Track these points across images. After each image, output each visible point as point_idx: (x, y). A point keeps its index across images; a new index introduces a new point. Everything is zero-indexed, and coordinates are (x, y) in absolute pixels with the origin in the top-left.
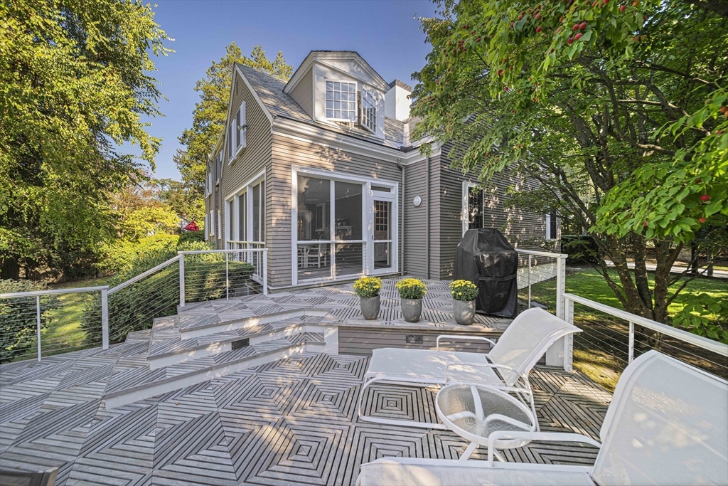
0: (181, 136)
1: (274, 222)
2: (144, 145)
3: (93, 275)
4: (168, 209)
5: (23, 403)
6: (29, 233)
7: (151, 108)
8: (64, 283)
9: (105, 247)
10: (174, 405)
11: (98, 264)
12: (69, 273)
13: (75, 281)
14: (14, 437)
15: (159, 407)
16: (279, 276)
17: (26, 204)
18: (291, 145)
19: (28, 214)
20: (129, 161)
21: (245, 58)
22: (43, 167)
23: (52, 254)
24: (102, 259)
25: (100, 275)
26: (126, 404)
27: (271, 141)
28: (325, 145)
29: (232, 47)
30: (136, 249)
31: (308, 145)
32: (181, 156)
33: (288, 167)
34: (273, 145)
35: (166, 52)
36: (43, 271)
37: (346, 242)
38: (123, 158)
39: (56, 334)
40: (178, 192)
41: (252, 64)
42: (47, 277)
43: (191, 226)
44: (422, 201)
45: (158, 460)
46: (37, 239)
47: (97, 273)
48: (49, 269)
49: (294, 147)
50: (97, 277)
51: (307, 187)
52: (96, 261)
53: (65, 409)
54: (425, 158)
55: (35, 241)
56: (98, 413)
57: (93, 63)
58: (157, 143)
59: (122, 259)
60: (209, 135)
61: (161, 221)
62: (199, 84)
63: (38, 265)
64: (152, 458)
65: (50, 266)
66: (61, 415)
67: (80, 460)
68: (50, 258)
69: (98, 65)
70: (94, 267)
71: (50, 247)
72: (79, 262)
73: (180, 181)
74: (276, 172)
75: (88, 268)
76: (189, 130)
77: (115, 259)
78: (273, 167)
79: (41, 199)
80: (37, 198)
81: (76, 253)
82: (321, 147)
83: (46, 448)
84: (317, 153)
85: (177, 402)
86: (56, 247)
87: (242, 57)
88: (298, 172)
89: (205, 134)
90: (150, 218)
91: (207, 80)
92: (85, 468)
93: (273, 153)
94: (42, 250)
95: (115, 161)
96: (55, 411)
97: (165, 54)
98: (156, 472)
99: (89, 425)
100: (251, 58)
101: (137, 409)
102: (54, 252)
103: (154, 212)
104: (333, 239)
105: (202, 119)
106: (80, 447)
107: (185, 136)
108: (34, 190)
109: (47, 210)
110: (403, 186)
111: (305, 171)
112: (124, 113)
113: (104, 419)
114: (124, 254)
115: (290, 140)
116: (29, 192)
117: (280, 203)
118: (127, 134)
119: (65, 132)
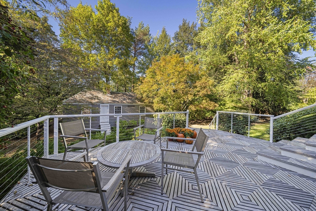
5: (239, 145)
9: (293, 107)
10: (287, 175)
14: (233, 151)
15: (279, 171)
17: (261, 90)
19: (261, 93)
22: (266, 74)
23: (269, 109)
26: (266, 162)
39: (263, 137)
45: (265, 185)
46: (265, 103)
53: (247, 152)
56: (255, 158)
57: (285, 22)
64: (263, 182)
65: (269, 113)
66: (245, 153)
67: (242, 165)
69: (288, 21)
79: (265, 87)
83: (237, 157)
85: (289, 175)
92: (242, 168)
94: (266, 107)
96: (244, 151)
98: (261, 187)
99: (250, 159)
101: (269, 166)
106: (244, 163)
113: (256, 161)
116: (262, 85)
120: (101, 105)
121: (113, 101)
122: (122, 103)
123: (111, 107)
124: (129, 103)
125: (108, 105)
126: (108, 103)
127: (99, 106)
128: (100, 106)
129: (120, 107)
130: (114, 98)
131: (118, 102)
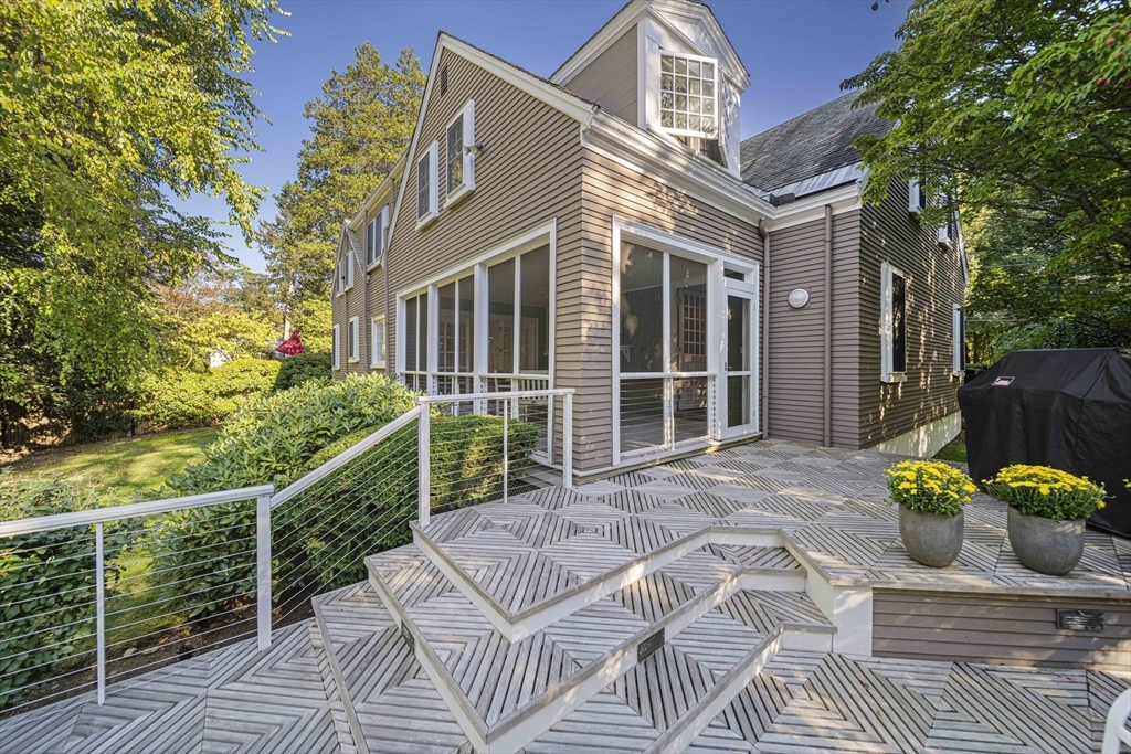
0: (279, 193)
1: (584, 332)
2: (235, 197)
3: (126, 431)
4: (256, 316)
6: (12, 356)
7: (241, 136)
8: (73, 445)
9: (150, 381)
11: (136, 412)
12: (82, 427)
13: (94, 442)
16: (593, 447)
17: (9, 302)
18: (615, 175)
19: (12, 321)
20: (204, 228)
21: (387, 68)
22: (46, 231)
23: (53, 395)
24: (144, 403)
25: (139, 430)
27: (580, 161)
28: (662, 181)
29: (365, 48)
30: (206, 385)
31: (637, 177)
32: (265, 231)
33: (609, 219)
34: (585, 170)
35: (275, 35)
36: (35, 425)
37: (684, 374)
38: (192, 222)
40: (261, 290)
41: (398, 77)
42: (42, 434)
43: (287, 345)
44: (810, 298)
46: (27, 367)
47: (133, 428)
48: (45, 421)
49: (617, 178)
50: (133, 434)
51: (629, 263)
52: (132, 406)
54: (823, 216)
55: (22, 370)
57: (148, 37)
58: (256, 194)
59: (179, 403)
60: (328, 193)
61: (246, 336)
62: (309, 107)
63: (24, 413)
65: (46, 414)
68: (48, 400)
69: (160, 40)
70: (128, 416)
71: (50, 382)
72: (100, 409)
73: (264, 273)
74: (590, 228)
75: (117, 418)
76: (292, 183)
77: (167, 403)
78: (584, 217)
79: (37, 292)
80: (31, 290)
81: (98, 392)
82: (656, 183)
84: (650, 194)
86: (63, 383)
87: (381, 66)
88: (621, 230)
89: (321, 191)
90: (227, 331)
91: (323, 100)
93: (584, 186)
94: (35, 387)
95: (176, 227)
97: (273, 39)
100: (396, 68)
102: (57, 391)
103: (233, 319)
104: (668, 369)
105: (317, 165)
107: (286, 193)
108: (24, 275)
109: (49, 312)
110: (767, 270)
111: (632, 230)
112: (201, 137)
114: (183, 394)
115: (611, 165)
116: (16, 279)
117: (594, 294)
118: (205, 177)
119: (94, 164)
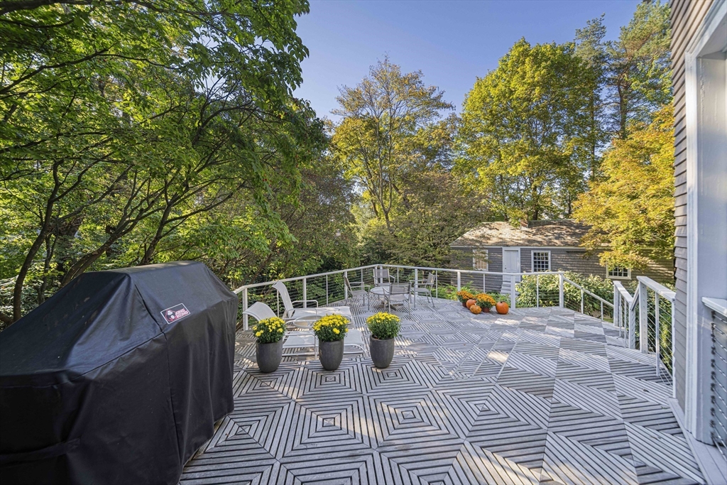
120: (504, 248)
121: (529, 241)
122: (549, 245)
123: (525, 253)
124: (569, 245)
125: (518, 248)
126: (518, 245)
127: (500, 251)
128: (503, 251)
129: (546, 254)
130: (534, 235)
131: (540, 243)
